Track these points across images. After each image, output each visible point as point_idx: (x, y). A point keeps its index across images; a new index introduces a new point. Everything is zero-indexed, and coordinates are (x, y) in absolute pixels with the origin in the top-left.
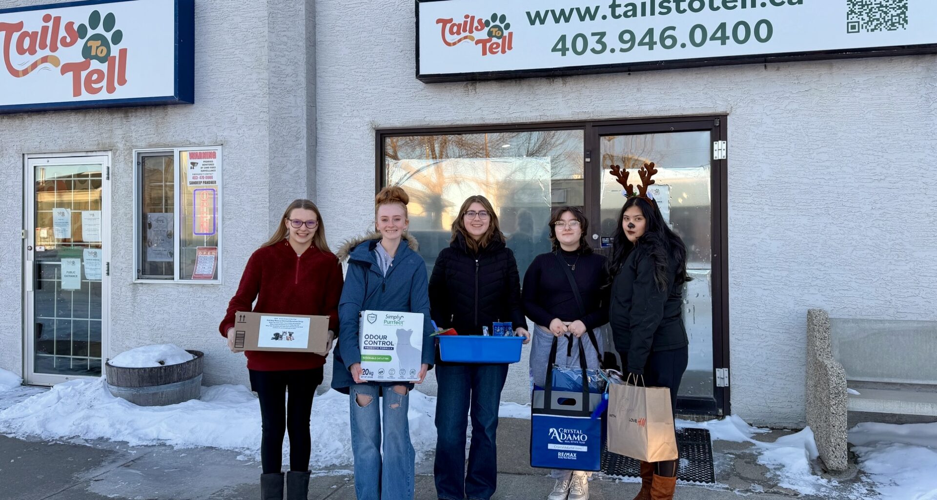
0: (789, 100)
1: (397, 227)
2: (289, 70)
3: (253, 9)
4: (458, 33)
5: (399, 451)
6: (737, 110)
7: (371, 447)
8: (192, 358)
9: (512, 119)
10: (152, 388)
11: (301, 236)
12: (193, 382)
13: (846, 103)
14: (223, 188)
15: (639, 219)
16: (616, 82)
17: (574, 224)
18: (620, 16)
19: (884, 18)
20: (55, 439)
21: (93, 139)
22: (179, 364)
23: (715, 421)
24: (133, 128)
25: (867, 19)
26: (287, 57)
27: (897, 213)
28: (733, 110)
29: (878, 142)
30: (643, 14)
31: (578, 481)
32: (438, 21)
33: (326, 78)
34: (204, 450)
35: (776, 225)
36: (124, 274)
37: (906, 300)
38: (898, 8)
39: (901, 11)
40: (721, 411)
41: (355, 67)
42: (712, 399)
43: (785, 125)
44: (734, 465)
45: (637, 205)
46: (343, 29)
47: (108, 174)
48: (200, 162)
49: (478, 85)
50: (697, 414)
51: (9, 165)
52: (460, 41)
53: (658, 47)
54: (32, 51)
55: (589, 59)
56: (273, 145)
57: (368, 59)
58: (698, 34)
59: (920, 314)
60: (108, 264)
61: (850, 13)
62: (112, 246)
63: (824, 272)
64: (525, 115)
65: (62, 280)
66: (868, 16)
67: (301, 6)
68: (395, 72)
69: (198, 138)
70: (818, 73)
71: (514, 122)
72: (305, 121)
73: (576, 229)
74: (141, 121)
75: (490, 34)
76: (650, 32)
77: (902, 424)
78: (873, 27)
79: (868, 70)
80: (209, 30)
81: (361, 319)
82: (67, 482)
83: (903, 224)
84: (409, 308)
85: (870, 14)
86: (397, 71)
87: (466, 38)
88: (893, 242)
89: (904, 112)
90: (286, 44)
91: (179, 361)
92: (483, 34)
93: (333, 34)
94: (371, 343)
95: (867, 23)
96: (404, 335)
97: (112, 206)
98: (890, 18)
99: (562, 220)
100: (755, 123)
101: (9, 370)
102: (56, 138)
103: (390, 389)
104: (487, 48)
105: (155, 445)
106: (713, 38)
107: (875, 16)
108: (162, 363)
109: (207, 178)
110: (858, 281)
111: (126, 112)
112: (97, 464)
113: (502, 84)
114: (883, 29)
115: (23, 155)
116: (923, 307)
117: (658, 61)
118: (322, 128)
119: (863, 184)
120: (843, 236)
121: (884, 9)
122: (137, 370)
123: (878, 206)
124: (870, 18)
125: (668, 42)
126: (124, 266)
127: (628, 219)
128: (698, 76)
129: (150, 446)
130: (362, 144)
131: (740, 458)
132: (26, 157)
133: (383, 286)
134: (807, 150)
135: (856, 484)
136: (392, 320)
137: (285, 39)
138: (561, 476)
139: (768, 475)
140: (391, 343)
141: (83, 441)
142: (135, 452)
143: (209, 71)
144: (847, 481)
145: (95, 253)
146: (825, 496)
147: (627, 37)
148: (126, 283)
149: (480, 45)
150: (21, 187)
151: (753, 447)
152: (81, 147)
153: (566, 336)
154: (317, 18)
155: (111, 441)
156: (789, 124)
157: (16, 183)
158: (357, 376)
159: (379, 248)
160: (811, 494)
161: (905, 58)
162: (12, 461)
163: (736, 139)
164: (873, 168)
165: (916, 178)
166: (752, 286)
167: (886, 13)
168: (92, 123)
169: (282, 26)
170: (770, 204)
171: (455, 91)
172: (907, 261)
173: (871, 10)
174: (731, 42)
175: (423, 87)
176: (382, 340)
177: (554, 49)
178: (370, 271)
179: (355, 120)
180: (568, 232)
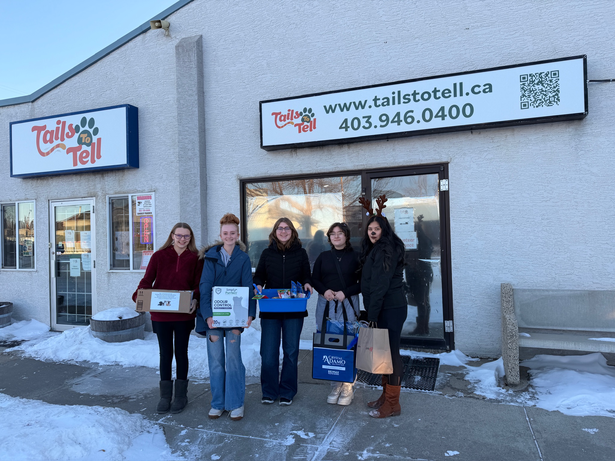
0: (487, 153)
1: (233, 238)
2: (190, 146)
3: (170, 112)
4: (284, 120)
5: (236, 368)
6: (454, 160)
7: (218, 366)
8: (139, 315)
9: (318, 170)
10: (115, 332)
11: (181, 244)
12: (138, 329)
13: (523, 153)
14: (156, 216)
15: (378, 229)
16: (380, 146)
17: (341, 234)
18: (379, 105)
19: (544, 99)
20: (60, 361)
21: (85, 190)
22: (130, 319)
23: (444, 353)
24: (106, 183)
25: (533, 100)
26: (188, 139)
27: (558, 221)
28: (452, 160)
29: (545, 177)
30: (394, 104)
31: (346, 388)
32: (273, 114)
33: (211, 150)
34: (139, 368)
35: (481, 231)
36: (103, 267)
37: (566, 277)
38: (553, 91)
39: (555, 93)
40: (448, 347)
41: (228, 143)
42: (443, 339)
43: (485, 168)
44: (449, 380)
45: (376, 220)
46: (220, 121)
47: (94, 209)
48: (143, 201)
49: (298, 151)
50: (434, 349)
51: (41, 206)
52: (285, 125)
53: (403, 123)
54: (51, 141)
55: (362, 133)
56: (182, 190)
57: (235, 138)
58: (427, 114)
59: (575, 286)
60: (94, 262)
61: (522, 96)
62: (97, 251)
63: (512, 260)
64: (326, 168)
65: (70, 271)
66: (534, 98)
67: (195, 109)
68: (250, 145)
69: (142, 188)
70: (505, 135)
71: (319, 172)
72: (199, 176)
73: (342, 237)
74: (111, 179)
75: (303, 120)
76: (398, 114)
77: (565, 356)
78: (537, 104)
79: (537, 131)
80: (146, 125)
81: (212, 291)
82: (61, 385)
83: (562, 228)
84: (241, 284)
85: (535, 97)
86: (251, 144)
87: (289, 123)
88: (556, 240)
89: (561, 157)
90: (187, 131)
91: (131, 317)
92: (299, 121)
93: (215, 124)
94: (218, 305)
95: (534, 102)
96: (237, 300)
97: (96, 228)
98: (548, 98)
99: (333, 232)
100: (466, 168)
101: (43, 323)
102: (66, 190)
103: (230, 332)
104: (301, 128)
105: (113, 365)
106: (437, 116)
107: (539, 97)
108: (120, 318)
109: (147, 210)
110: (533, 265)
111: (102, 174)
112: (80, 375)
113: (312, 150)
114: (544, 106)
115: (49, 200)
116: (577, 281)
117: (403, 132)
118: (210, 180)
119: (536, 204)
120: (524, 237)
121: (544, 93)
122: (106, 322)
123: (546, 217)
124: (535, 99)
125: (409, 120)
126: (103, 263)
127: (371, 229)
128: (430, 140)
129: (110, 365)
130: (232, 188)
131: (454, 376)
132: (50, 201)
133: (225, 273)
134: (499, 184)
135: (524, 393)
136: (230, 291)
137: (187, 128)
138: (335, 385)
139: (469, 387)
140: (230, 305)
141: (75, 362)
142: (102, 368)
143: (146, 149)
144: (519, 391)
145: (88, 255)
146: (502, 399)
147: (384, 118)
148: (104, 272)
149: (297, 127)
150: (48, 218)
151: (465, 369)
152: (79, 195)
153: (334, 300)
154: (206, 115)
155: (90, 362)
156: (487, 168)
157: (45, 216)
158: (210, 325)
159: (223, 250)
160: (494, 398)
161: (561, 123)
162: (35, 373)
163: (454, 178)
164: (541, 193)
165: (570, 199)
166: (466, 269)
167: (545, 95)
168: (84, 181)
169: (185, 121)
170: (477, 218)
171: (285, 155)
172: (565, 252)
173: (536, 94)
174: (448, 118)
175: (266, 154)
176: (225, 303)
177: (341, 128)
178: (218, 263)
179: (228, 174)
180: (338, 239)
